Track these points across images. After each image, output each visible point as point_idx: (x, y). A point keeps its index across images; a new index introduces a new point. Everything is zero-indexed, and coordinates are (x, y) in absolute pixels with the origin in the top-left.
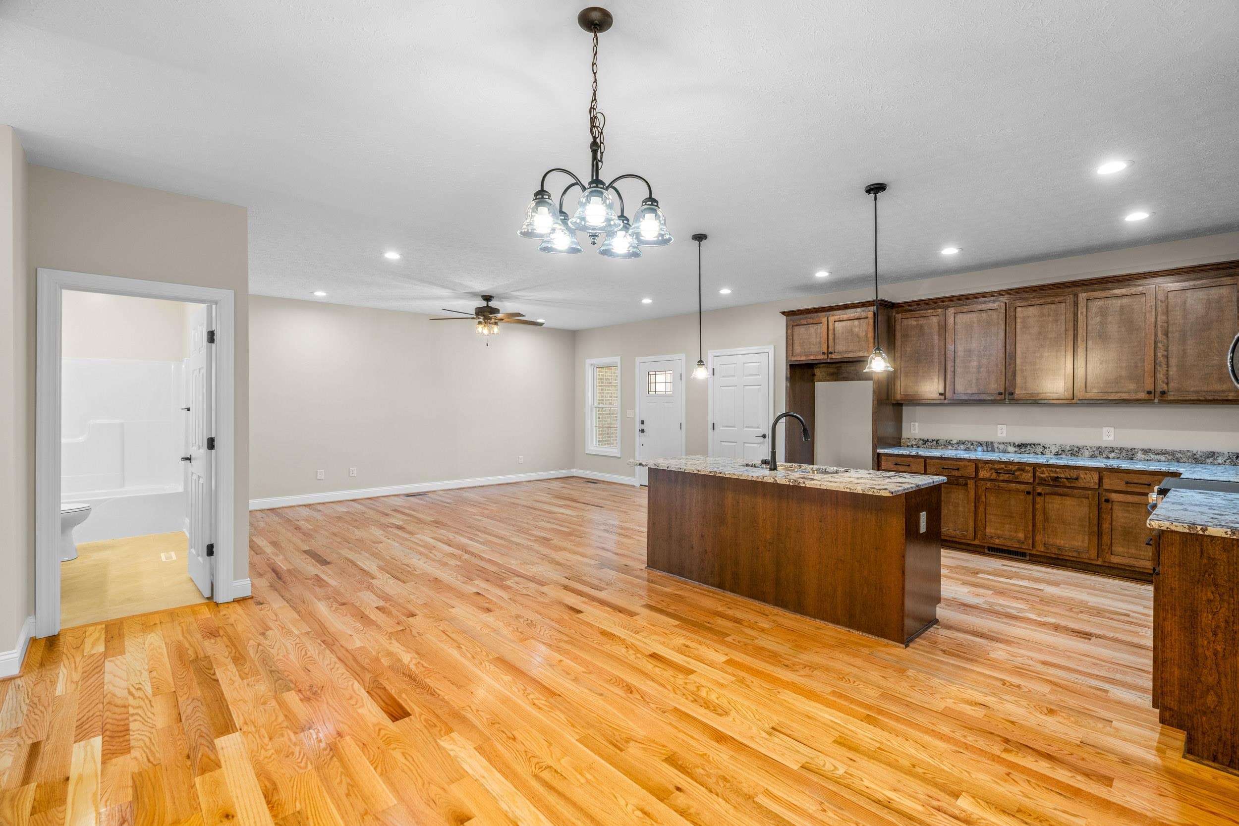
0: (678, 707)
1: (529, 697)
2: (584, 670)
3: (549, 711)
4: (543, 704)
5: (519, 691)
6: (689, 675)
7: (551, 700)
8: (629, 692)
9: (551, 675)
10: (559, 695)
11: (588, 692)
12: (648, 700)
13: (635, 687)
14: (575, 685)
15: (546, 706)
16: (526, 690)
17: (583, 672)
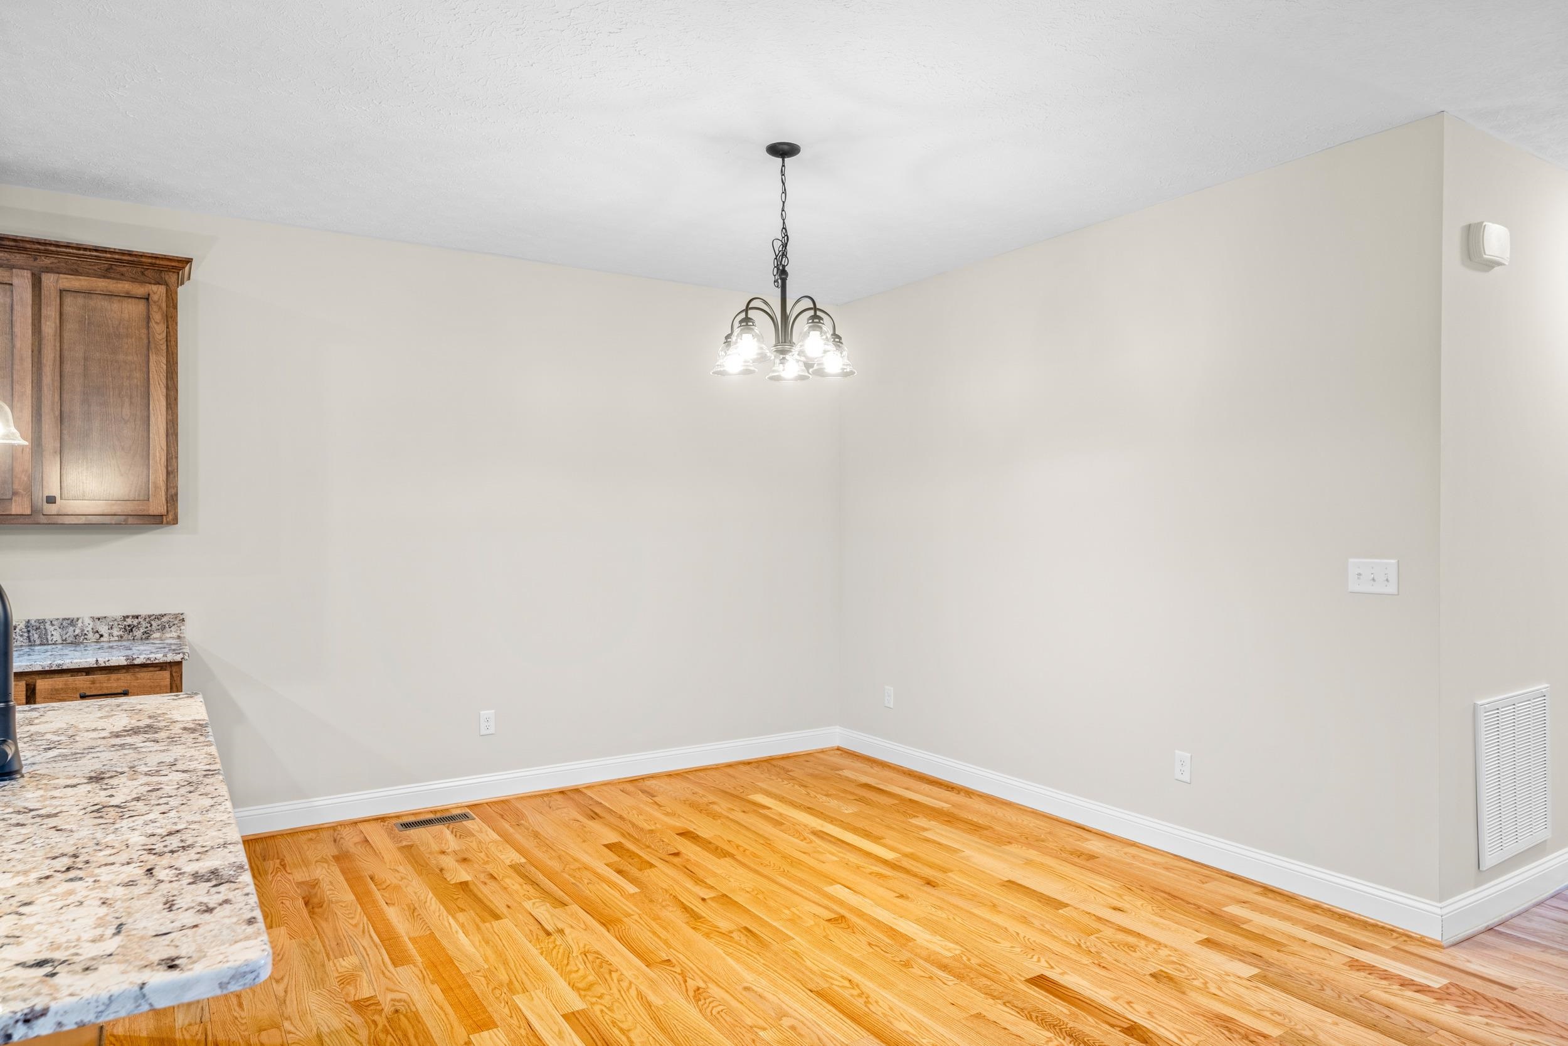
0: (644, 967)
1: (859, 992)
2: (761, 1033)
3: (827, 971)
4: (836, 980)
5: (877, 1002)
6: (583, 1012)
7: (825, 985)
8: (701, 990)
9: (824, 1026)
10: (811, 991)
11: (766, 994)
12: (679, 977)
13: (687, 997)
14: (784, 1006)
15: (832, 978)
16: (865, 1002)
17: (764, 1029)
